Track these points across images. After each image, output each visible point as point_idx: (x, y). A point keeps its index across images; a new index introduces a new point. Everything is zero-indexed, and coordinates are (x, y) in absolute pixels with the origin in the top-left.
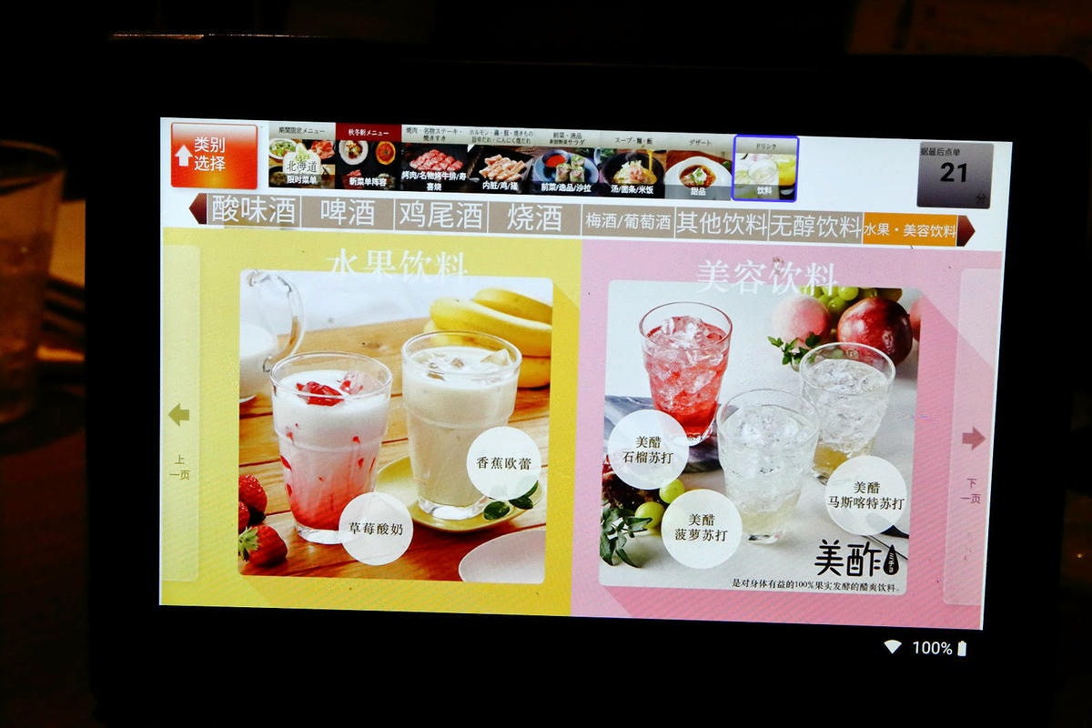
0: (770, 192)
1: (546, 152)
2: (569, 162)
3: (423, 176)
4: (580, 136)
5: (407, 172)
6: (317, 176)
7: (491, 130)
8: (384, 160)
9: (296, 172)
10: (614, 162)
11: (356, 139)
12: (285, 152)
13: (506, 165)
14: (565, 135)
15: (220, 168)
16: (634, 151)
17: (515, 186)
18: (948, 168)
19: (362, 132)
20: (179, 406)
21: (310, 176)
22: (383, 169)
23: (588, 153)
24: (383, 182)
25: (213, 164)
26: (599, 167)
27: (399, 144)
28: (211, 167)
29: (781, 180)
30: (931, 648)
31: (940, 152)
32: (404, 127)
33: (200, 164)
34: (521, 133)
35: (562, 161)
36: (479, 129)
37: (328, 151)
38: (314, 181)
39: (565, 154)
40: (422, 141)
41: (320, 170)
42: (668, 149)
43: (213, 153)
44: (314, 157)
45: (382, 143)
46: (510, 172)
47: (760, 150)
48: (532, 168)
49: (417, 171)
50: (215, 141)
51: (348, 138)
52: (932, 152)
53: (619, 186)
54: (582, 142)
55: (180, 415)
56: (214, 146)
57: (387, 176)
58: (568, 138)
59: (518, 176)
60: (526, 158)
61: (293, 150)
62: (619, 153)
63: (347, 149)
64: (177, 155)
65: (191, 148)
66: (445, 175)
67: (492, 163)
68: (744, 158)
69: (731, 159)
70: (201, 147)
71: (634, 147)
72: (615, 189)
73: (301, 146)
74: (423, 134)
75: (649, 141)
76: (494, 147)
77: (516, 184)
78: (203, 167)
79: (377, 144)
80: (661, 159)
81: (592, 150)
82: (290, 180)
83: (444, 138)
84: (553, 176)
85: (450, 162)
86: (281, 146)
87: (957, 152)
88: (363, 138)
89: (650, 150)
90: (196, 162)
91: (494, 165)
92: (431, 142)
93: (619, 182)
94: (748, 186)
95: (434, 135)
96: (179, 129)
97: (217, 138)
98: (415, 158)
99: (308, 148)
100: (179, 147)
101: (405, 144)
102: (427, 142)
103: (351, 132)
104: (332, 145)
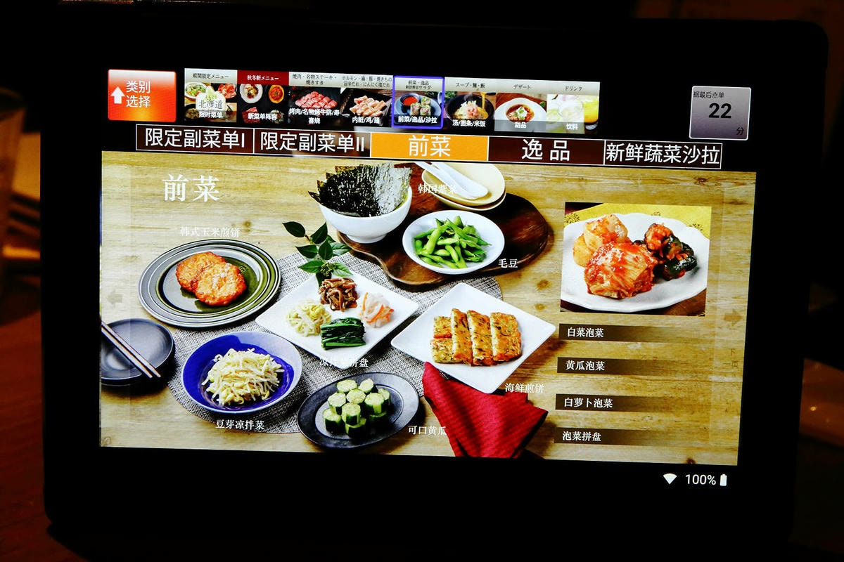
0: (577, 128)
1: (403, 94)
2: (420, 102)
3: (305, 112)
4: (427, 83)
5: (293, 109)
6: (223, 112)
7: (360, 76)
8: (275, 100)
9: (206, 109)
10: (454, 102)
11: (253, 83)
12: (198, 93)
13: (371, 104)
14: (417, 82)
16: (470, 94)
17: (377, 121)
18: (714, 107)
19: (258, 78)
20: (114, 292)
21: (217, 112)
22: (274, 107)
23: (434, 96)
24: (274, 117)
25: (141, 102)
26: (440, 105)
27: (287, 88)
28: (139, 105)
29: (586, 117)
30: (699, 479)
31: (709, 95)
33: (130, 102)
34: (383, 79)
35: (415, 101)
36: (350, 75)
37: (231, 92)
38: (220, 116)
39: (417, 96)
40: (305, 85)
41: (225, 107)
42: (497, 92)
43: (141, 94)
44: (220, 97)
45: (273, 86)
46: (374, 110)
47: (568, 91)
48: (391, 106)
49: (301, 108)
51: (247, 82)
52: (702, 95)
53: (459, 120)
54: (429, 87)
56: (141, 88)
57: (278, 112)
58: (419, 84)
59: (380, 112)
60: (386, 99)
61: (204, 91)
62: (459, 94)
63: (246, 91)
64: (113, 95)
65: (124, 89)
66: (323, 112)
67: (359, 102)
68: (555, 98)
69: (544, 100)
70: (132, 89)
71: (471, 91)
72: (455, 123)
73: (210, 88)
74: (306, 80)
75: (482, 85)
76: (361, 90)
77: (378, 118)
78: (133, 105)
79: (269, 87)
80: (492, 100)
81: (436, 93)
82: (202, 115)
83: (322, 82)
84: (408, 111)
85: (326, 101)
86: (195, 88)
87: (721, 95)
88: (258, 82)
89: (483, 93)
90: (128, 101)
91: (361, 104)
92: (311, 86)
93: (459, 118)
94: (558, 122)
95: (315, 80)
96: (114, 75)
97: (144, 82)
98: (300, 99)
99: (216, 90)
100: (114, 89)
101: (291, 87)
102: (308, 86)
103: (249, 77)
104: (234, 87)
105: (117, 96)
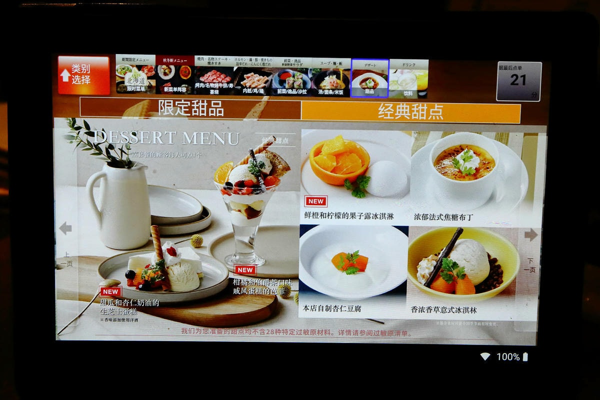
0: (412, 94)
1: (280, 71)
2: (294, 77)
3: (208, 86)
4: (299, 61)
5: (198, 84)
6: (145, 87)
7: (248, 58)
8: (184, 77)
9: (133, 85)
10: (319, 76)
11: (168, 64)
12: (126, 73)
13: (257, 79)
14: (291, 60)
15: (87, 82)
16: (331, 70)
17: (262, 91)
18: (515, 77)
19: (171, 60)
20: (65, 223)
21: (141, 86)
22: (184, 82)
23: (305, 71)
24: (184, 90)
25: (83, 80)
26: (311, 79)
27: (193, 67)
28: (82, 82)
29: (418, 86)
30: (507, 357)
31: (510, 68)
32: (196, 57)
33: (75, 80)
34: (265, 60)
35: (289, 76)
36: (240, 57)
37: (152, 72)
38: (143, 89)
39: (291, 72)
40: (207, 65)
41: (146, 83)
42: (352, 68)
43: (83, 74)
44: (143, 75)
45: (183, 66)
46: (259, 83)
47: (405, 67)
48: (272, 80)
49: (204, 83)
50: (84, 66)
51: (163, 64)
52: (506, 68)
53: (323, 90)
54: (301, 65)
55: (66, 228)
56: (83, 69)
57: (187, 86)
58: (293, 63)
59: (264, 85)
60: (268, 75)
61: (131, 71)
62: (322, 70)
63: (163, 70)
64: (61, 75)
65: (70, 71)
66: (221, 85)
67: (248, 78)
68: (395, 72)
69: (387, 74)
70: (76, 70)
71: (332, 67)
72: (321, 92)
73: (135, 69)
74: (207, 61)
75: (340, 63)
76: (250, 68)
77: (262, 90)
78: (77, 82)
79: (180, 67)
80: (348, 74)
81: (307, 69)
82: (129, 89)
83: (220, 63)
84: (284, 84)
85: (223, 77)
86: (124, 69)
87: (520, 68)
88: (172, 64)
89: (341, 69)
90: (73, 79)
91: (250, 79)
92: (212, 66)
93: (323, 88)
94: (398, 90)
95: (214, 62)
96: (63, 59)
97: (85, 65)
98: (203, 76)
99: (139, 70)
100: (62, 71)
101: (197, 67)
102: (209, 66)
103: (164, 60)
104: (154, 68)
105: (65, 76)
